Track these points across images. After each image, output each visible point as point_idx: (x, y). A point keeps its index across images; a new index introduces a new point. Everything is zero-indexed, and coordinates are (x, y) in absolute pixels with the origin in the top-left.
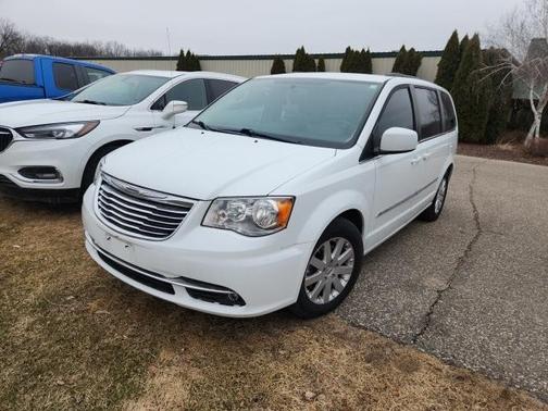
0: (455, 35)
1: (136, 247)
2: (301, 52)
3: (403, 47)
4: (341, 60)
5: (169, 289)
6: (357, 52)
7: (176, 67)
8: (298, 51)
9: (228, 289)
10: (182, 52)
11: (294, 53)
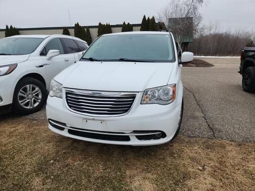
0: (145, 17)
1: (107, 122)
2: (77, 25)
3: (124, 22)
4: (97, 29)
5: (127, 138)
6: (104, 25)
7: (5, 35)
8: (76, 25)
9: (160, 131)
10: (7, 26)
11: (74, 26)
